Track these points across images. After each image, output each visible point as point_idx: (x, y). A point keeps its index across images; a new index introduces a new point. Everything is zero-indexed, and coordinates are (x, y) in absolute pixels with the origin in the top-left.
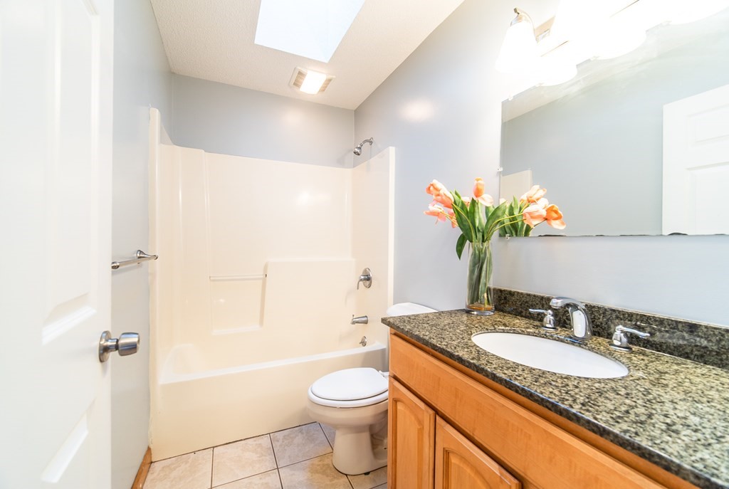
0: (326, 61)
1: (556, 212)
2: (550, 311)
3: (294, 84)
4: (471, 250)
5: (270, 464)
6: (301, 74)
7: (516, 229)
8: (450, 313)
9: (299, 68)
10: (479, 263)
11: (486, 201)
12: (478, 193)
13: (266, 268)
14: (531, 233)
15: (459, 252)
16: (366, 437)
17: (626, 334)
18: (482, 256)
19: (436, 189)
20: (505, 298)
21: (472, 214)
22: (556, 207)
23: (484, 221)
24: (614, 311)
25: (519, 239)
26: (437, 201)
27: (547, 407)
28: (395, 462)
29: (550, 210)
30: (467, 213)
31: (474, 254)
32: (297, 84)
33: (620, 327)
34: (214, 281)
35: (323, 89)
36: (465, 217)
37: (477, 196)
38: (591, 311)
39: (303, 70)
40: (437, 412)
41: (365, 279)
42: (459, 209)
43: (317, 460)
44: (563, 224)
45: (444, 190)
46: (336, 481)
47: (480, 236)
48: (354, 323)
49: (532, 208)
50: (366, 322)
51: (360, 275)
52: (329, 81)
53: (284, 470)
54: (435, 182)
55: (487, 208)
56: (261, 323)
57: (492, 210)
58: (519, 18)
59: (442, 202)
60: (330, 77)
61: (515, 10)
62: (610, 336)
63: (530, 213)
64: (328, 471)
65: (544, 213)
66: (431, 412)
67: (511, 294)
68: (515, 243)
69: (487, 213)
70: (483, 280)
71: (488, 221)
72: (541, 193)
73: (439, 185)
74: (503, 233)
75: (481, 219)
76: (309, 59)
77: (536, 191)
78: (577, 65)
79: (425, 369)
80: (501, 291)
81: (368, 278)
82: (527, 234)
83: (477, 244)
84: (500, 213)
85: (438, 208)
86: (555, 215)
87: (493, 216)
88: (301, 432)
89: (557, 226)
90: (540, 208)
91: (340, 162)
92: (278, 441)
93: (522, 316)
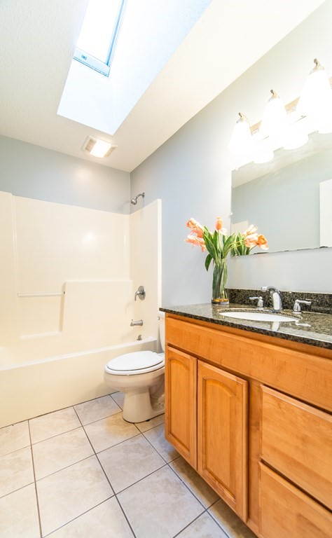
0: (112, 133)
1: (264, 239)
2: (261, 298)
3: (86, 148)
4: (215, 264)
5: (76, 424)
6: (92, 142)
7: (241, 251)
8: (203, 304)
9: (91, 137)
10: (219, 272)
11: (224, 232)
12: (219, 227)
13: (64, 286)
14: (250, 253)
15: (207, 267)
16: (146, 396)
17: (300, 304)
18: (221, 267)
19: (192, 224)
20: (235, 294)
21: (215, 241)
22: (264, 236)
23: (222, 246)
24: (294, 293)
25: (242, 256)
26: (194, 231)
27: (261, 333)
28: (170, 400)
29: (260, 238)
30: (212, 240)
31: (216, 267)
32: (88, 149)
33: (297, 300)
34: (20, 297)
35: (108, 155)
36: (211, 243)
37: (218, 229)
38: (282, 295)
39: (94, 139)
40: (198, 358)
41: (140, 294)
42: (207, 237)
43: (112, 417)
44: (267, 247)
45: (198, 224)
46: (126, 428)
47: (220, 255)
48: (132, 325)
49: (249, 237)
50: (141, 324)
51: (136, 290)
52: (113, 149)
53: (87, 426)
54: (192, 219)
55: (224, 237)
56: (61, 329)
57: (226, 239)
58: (241, 119)
59: (197, 232)
60: (114, 146)
61: (240, 114)
62: (292, 308)
63: (249, 239)
64: (121, 423)
65: (257, 239)
66: (195, 359)
67: (238, 291)
68: (241, 260)
69: (224, 241)
70: (222, 283)
71: (224, 245)
72: (255, 230)
73: (194, 221)
74: (233, 253)
75: (220, 245)
76: (99, 131)
77: (252, 228)
78: (274, 152)
79: (190, 333)
80: (232, 290)
81: (142, 294)
82: (247, 253)
83: (219, 260)
84: (231, 240)
85: (193, 237)
86: (262, 241)
87: (227, 242)
88: (98, 402)
89: (264, 248)
90: (255, 237)
91: (120, 210)
92: (80, 410)
93: (245, 304)
